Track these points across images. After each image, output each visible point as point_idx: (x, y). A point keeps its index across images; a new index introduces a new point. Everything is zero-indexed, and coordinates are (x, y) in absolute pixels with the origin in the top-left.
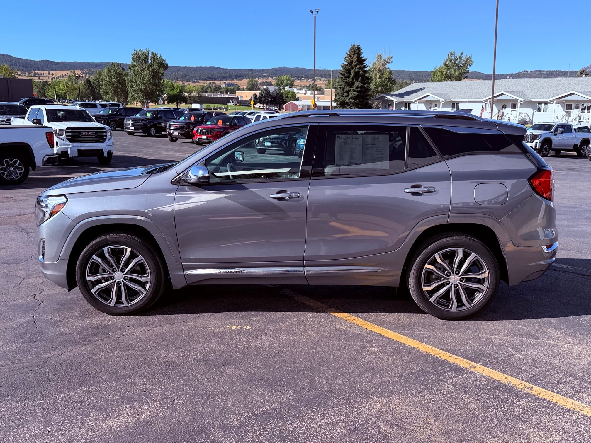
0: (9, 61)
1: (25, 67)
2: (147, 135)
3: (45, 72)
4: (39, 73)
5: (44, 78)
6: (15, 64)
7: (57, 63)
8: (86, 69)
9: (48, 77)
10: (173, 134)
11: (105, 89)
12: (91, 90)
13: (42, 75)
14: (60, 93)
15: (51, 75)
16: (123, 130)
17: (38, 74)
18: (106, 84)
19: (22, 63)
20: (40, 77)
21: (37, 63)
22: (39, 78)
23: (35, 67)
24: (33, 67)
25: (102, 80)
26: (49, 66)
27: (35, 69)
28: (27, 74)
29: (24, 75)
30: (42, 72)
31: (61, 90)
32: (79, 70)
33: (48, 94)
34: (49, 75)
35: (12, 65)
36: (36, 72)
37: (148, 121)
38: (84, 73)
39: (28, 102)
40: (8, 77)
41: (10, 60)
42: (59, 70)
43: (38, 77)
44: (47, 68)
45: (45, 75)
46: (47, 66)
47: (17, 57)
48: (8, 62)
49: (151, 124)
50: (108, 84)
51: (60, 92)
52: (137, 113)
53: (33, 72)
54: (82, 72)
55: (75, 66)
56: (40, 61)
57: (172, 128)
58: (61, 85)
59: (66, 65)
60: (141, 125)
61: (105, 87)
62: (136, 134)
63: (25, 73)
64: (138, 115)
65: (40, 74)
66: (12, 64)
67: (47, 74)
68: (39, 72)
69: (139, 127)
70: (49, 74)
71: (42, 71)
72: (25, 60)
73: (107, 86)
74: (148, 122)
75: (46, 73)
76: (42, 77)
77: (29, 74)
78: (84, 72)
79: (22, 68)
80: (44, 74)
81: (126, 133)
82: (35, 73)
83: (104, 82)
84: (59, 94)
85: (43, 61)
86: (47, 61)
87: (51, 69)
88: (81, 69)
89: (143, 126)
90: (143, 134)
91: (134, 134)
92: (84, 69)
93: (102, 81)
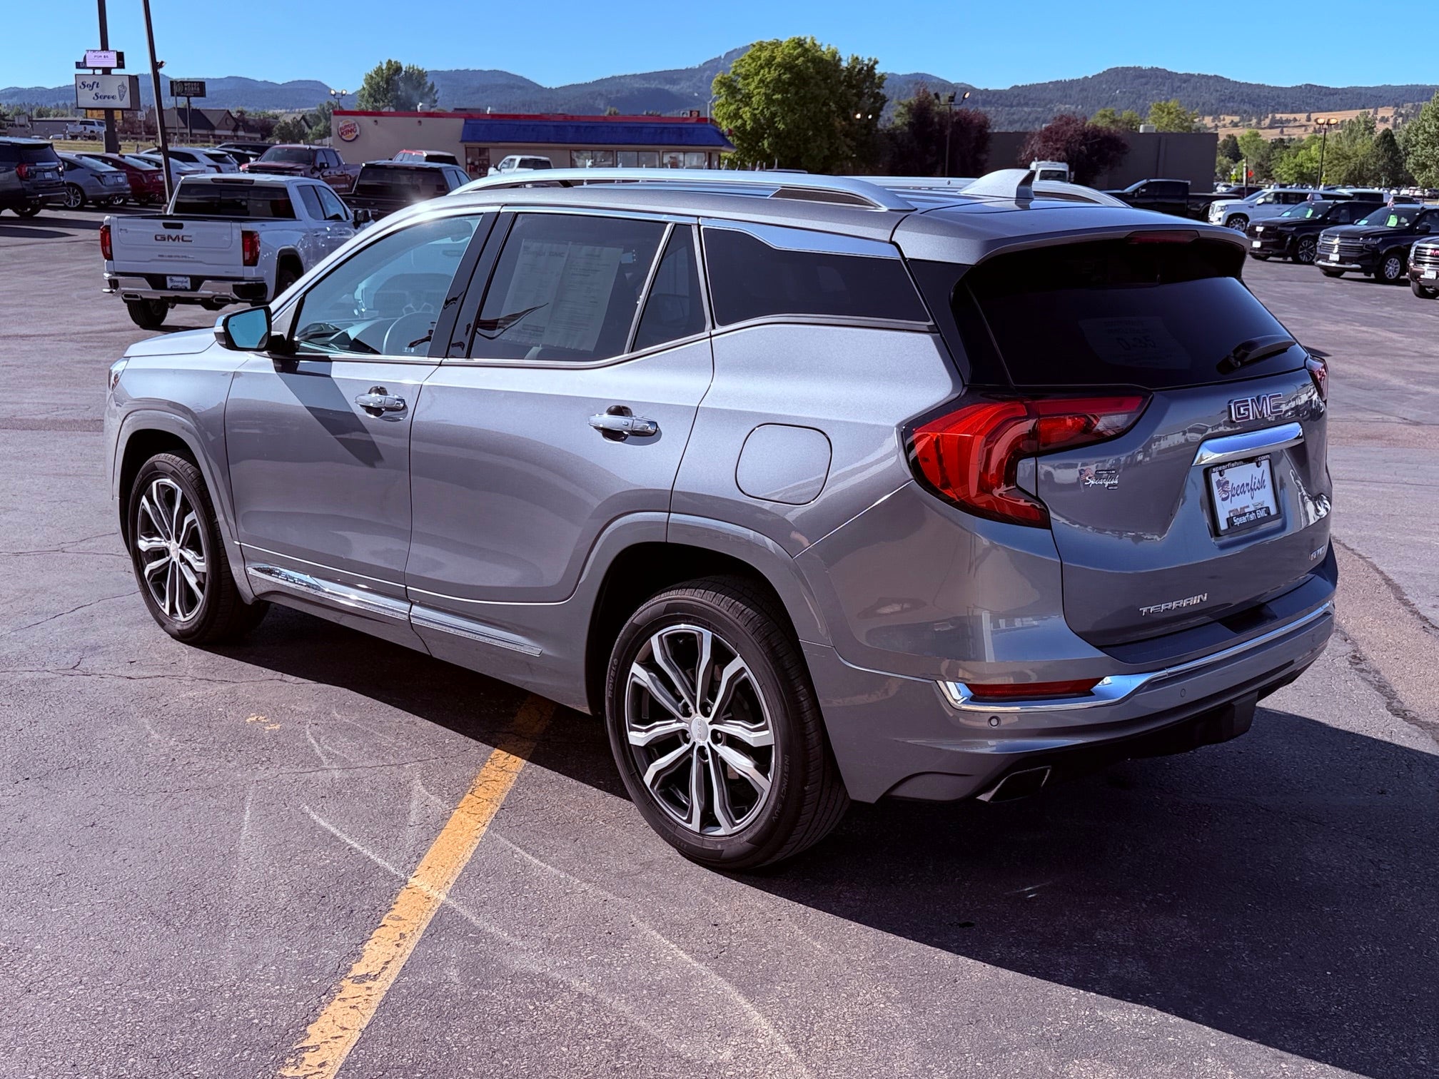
0: (1217, 91)
1: (1254, 106)
2: (1373, 276)
3: (1298, 116)
4: (1284, 119)
5: (1295, 131)
6: (1232, 98)
7: (1335, 92)
8: (1410, 105)
9: (1303, 129)
10: (1422, 276)
11: (1421, 157)
12: (1391, 159)
13: (1291, 124)
14: (1308, 168)
15: (1313, 122)
16: (1311, 263)
17: (1281, 121)
18: (1425, 142)
19: (1248, 95)
20: (1285, 129)
21: (1286, 94)
22: (1282, 132)
23: (1279, 104)
24: (1273, 104)
25: (1417, 130)
26: (1313, 100)
27: (1278, 110)
28: (1254, 121)
29: (1246, 123)
30: (1291, 116)
31: (1311, 160)
32: (1391, 108)
33: (1278, 170)
34: (1308, 123)
35: (1222, 101)
36: (1278, 116)
37: (1381, 239)
38: (1401, 115)
39: (1144, 190)
40: (1172, 130)
41: (1219, 88)
42: (1338, 108)
43: (1279, 130)
44: (1307, 104)
45: (1297, 124)
46: (1308, 101)
47: (1238, 80)
48: (1214, 93)
49: (1391, 247)
50: (1432, 143)
51: (1310, 165)
52: (1362, 219)
53: (1270, 116)
54: (1395, 113)
55: (1380, 97)
56: (1292, 88)
57: (1428, 259)
58: (1313, 148)
59: (1360, 94)
60: (1361, 249)
61: (1423, 149)
62: (1347, 274)
63: (1250, 120)
64: (1363, 222)
65: (1288, 121)
66: (1223, 98)
67: (1304, 121)
68: (1285, 116)
69: (1354, 255)
70: (1309, 119)
71: (1293, 112)
72: (1258, 86)
73: (1429, 147)
74: (1381, 242)
75: (1302, 117)
76: (1290, 129)
77: (1259, 123)
78: (1403, 112)
79: (1246, 107)
80: (1295, 120)
81: (1318, 269)
82: (1273, 117)
83: (1421, 137)
84: (1305, 170)
85: (1300, 87)
86: (1310, 87)
87: (1318, 108)
88: (1397, 105)
89: (1365, 253)
90: (1361, 275)
91: (1342, 273)
92: (1405, 105)
93: (1417, 135)
